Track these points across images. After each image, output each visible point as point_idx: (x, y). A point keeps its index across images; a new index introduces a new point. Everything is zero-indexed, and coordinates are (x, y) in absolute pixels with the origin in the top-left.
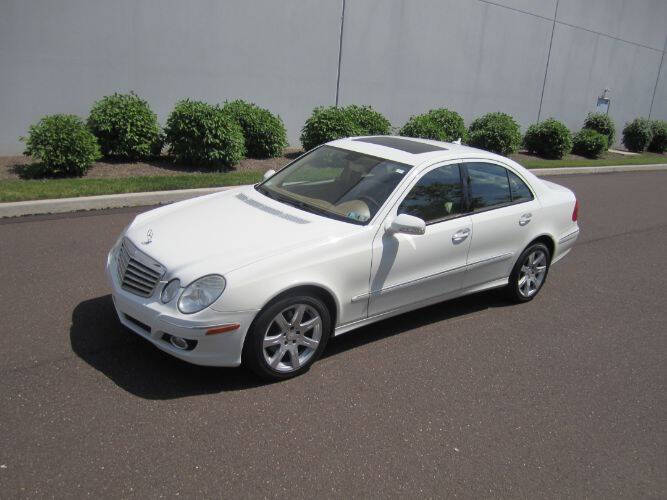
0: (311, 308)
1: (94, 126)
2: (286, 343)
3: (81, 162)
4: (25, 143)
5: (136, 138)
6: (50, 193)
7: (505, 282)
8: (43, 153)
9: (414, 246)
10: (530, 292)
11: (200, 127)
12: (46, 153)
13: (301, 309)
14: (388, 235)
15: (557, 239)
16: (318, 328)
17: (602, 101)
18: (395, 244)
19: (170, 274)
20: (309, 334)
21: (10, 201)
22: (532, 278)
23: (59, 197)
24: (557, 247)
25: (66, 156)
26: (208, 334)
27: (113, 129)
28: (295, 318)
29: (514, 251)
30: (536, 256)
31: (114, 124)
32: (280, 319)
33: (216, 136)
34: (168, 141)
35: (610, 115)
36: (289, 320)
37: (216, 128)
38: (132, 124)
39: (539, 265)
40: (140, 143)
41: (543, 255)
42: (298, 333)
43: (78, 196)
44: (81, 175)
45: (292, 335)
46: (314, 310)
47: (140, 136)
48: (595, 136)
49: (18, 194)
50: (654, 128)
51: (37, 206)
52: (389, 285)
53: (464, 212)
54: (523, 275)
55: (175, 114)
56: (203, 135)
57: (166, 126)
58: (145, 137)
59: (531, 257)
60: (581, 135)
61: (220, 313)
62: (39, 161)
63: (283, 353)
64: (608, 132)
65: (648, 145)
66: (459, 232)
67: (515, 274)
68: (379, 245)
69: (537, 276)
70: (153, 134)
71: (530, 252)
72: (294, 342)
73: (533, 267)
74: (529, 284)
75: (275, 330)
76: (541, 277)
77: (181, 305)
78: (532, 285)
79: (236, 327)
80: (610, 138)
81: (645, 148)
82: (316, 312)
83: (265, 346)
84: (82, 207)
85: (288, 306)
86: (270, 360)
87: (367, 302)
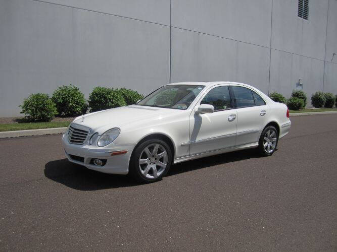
0: (161, 146)
1: (54, 100)
2: (150, 164)
3: (48, 115)
4: (21, 108)
5: (74, 105)
6: (33, 127)
7: (257, 144)
8: (30, 111)
9: (209, 120)
10: (270, 151)
11: (105, 98)
12: (32, 111)
13: (157, 146)
14: (197, 114)
15: (280, 125)
16: (166, 157)
17: (299, 84)
18: (200, 119)
19: (93, 131)
20: (162, 160)
21: (14, 130)
22: (270, 144)
23: (38, 128)
24: (281, 129)
25: (41, 112)
26: (112, 155)
27: (63, 101)
28: (154, 151)
29: (260, 128)
30: (271, 133)
31: (63, 99)
32: (147, 150)
33: (112, 102)
34: (89, 106)
35: (303, 91)
36: (151, 152)
37: (113, 99)
38: (72, 99)
39: (273, 138)
40: (76, 107)
41: (274, 132)
42: (156, 159)
43: (47, 128)
44: (48, 121)
45: (153, 160)
46: (163, 148)
47: (76, 104)
48: (297, 101)
49: (18, 128)
50: (326, 96)
51: (27, 132)
52: (199, 139)
53: (232, 107)
54: (265, 142)
55: (93, 93)
56: (107, 102)
57: (89, 100)
58: (79, 105)
59: (269, 132)
60: (290, 100)
61: (118, 145)
62: (28, 115)
63: (149, 168)
64: (304, 98)
65: (324, 104)
66: (231, 116)
67: (261, 141)
68: (192, 118)
69: (272, 143)
70: (83, 104)
71: (267, 130)
72: (154, 164)
73: (270, 138)
74: (269, 147)
75: (145, 156)
76: (275, 143)
77: (99, 143)
78: (271, 148)
79: (125, 152)
80: (305, 101)
81: (323, 106)
82: (164, 149)
83: (140, 163)
84: (49, 133)
85: (150, 144)
86: (143, 172)
87: (189, 147)
